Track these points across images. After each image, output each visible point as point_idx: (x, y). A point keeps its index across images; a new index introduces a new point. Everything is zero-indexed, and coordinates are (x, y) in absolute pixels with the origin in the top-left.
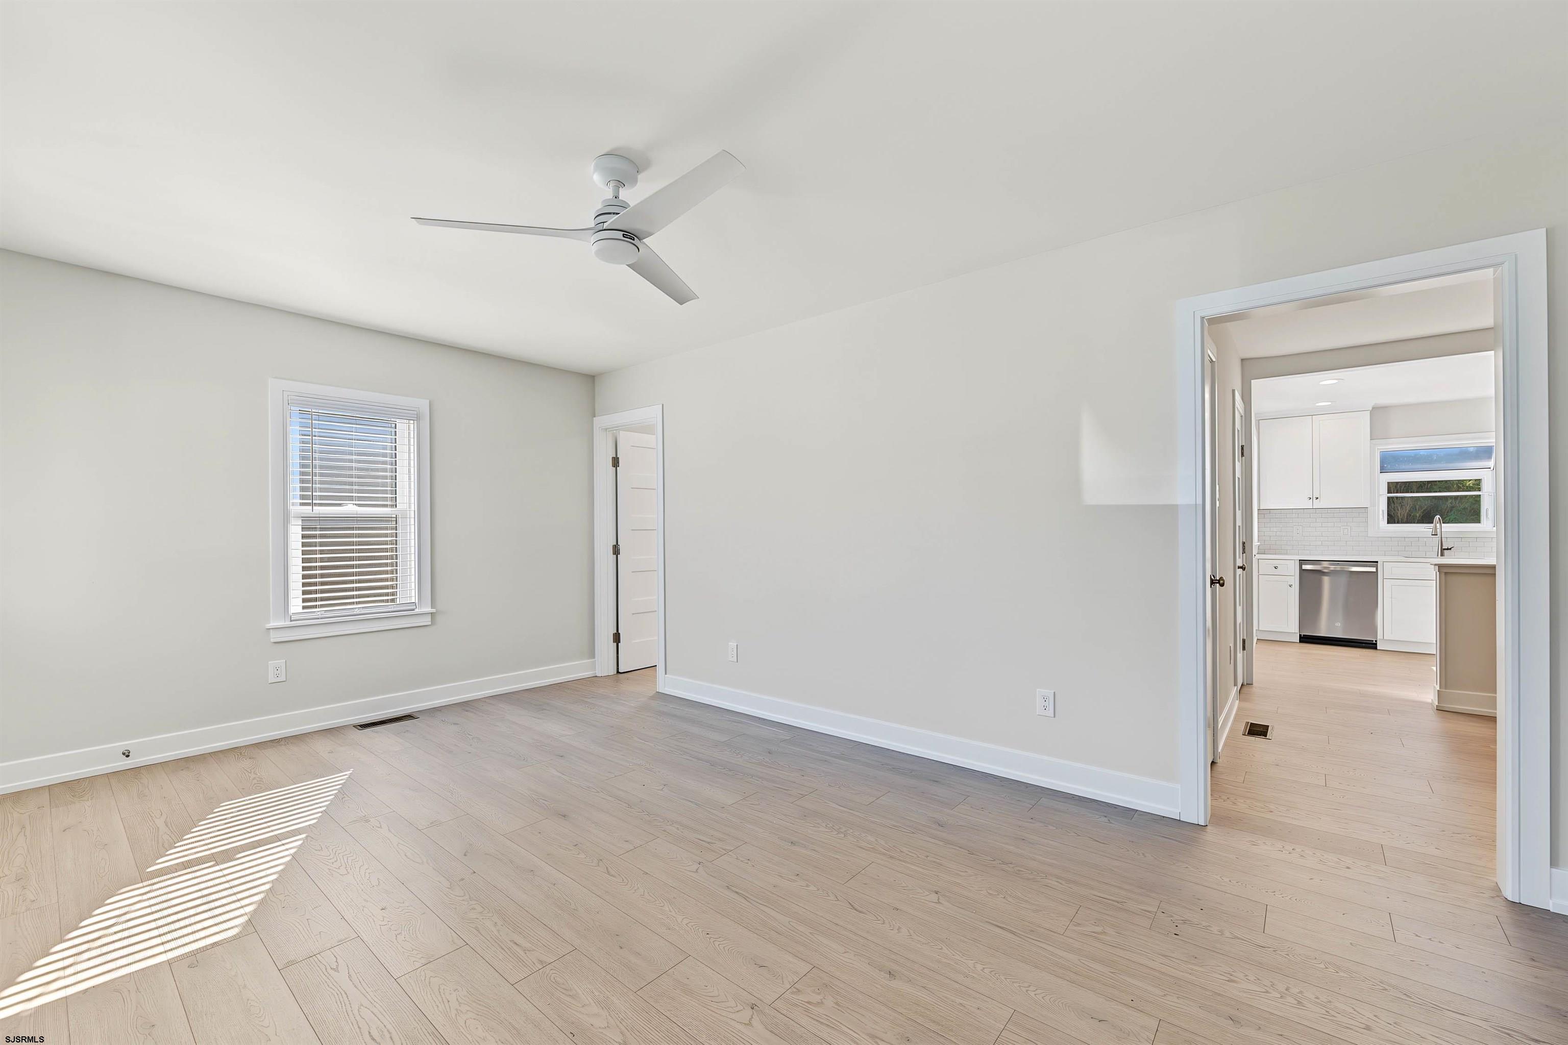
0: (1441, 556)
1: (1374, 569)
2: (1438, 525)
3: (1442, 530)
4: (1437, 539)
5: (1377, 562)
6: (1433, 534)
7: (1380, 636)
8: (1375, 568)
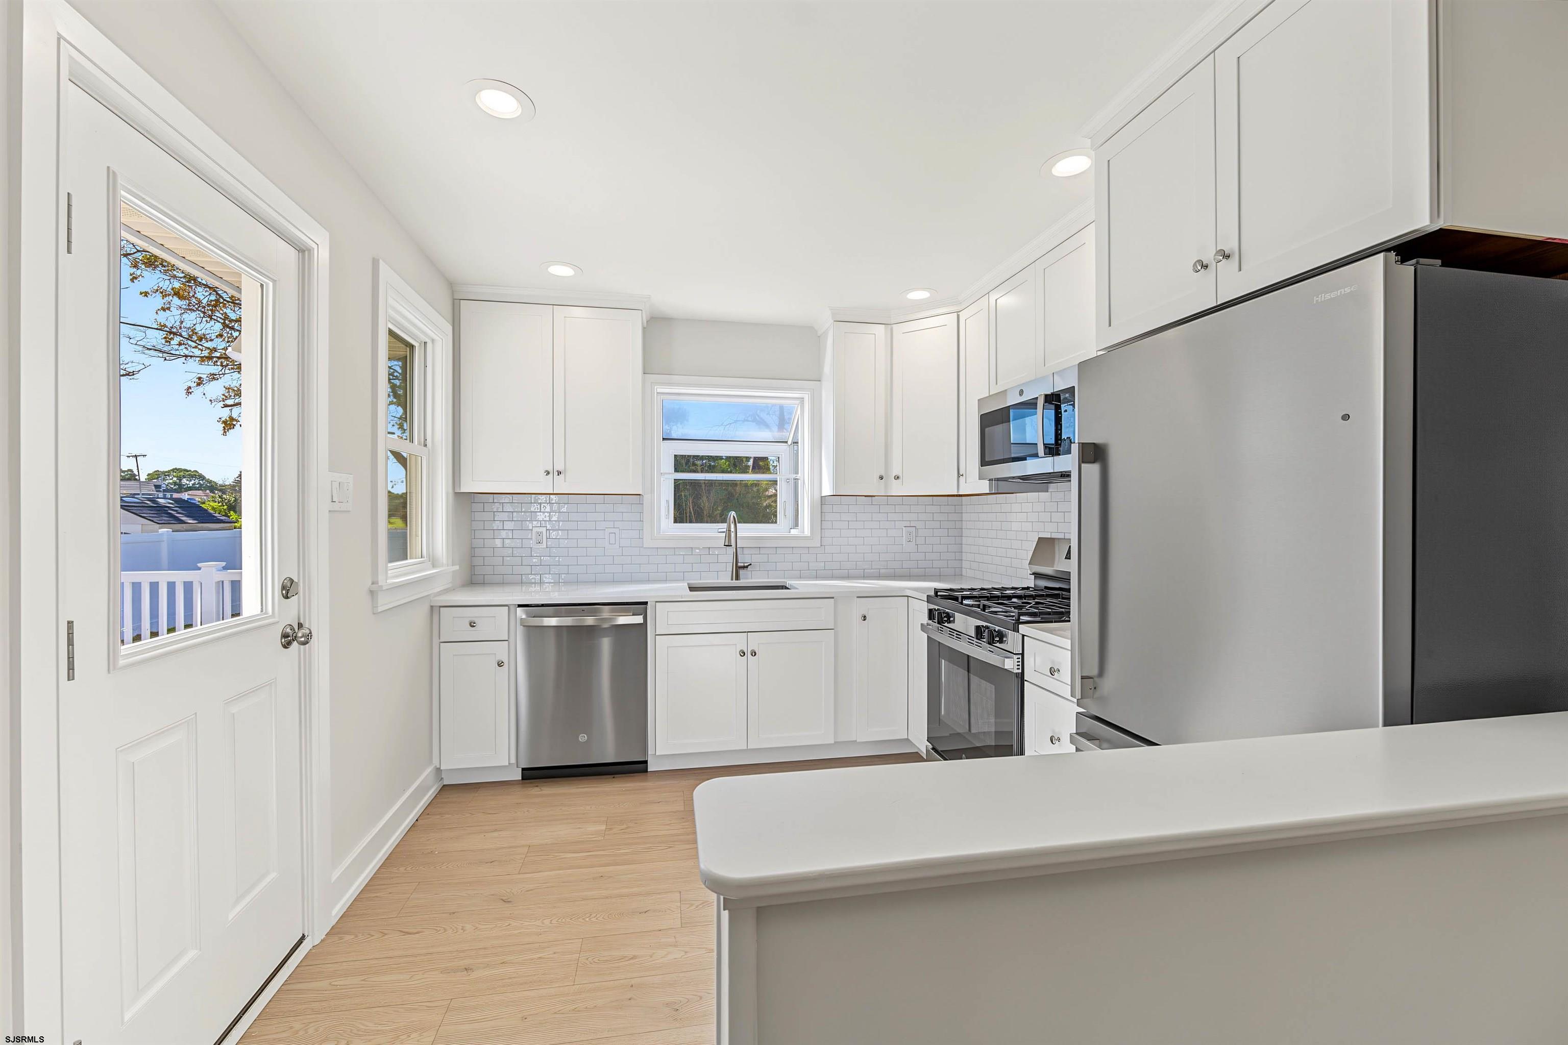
0: (736, 580)
1: (639, 619)
2: (732, 526)
3: (738, 536)
4: (731, 550)
5: (646, 603)
6: (726, 544)
7: (650, 752)
8: (641, 617)
